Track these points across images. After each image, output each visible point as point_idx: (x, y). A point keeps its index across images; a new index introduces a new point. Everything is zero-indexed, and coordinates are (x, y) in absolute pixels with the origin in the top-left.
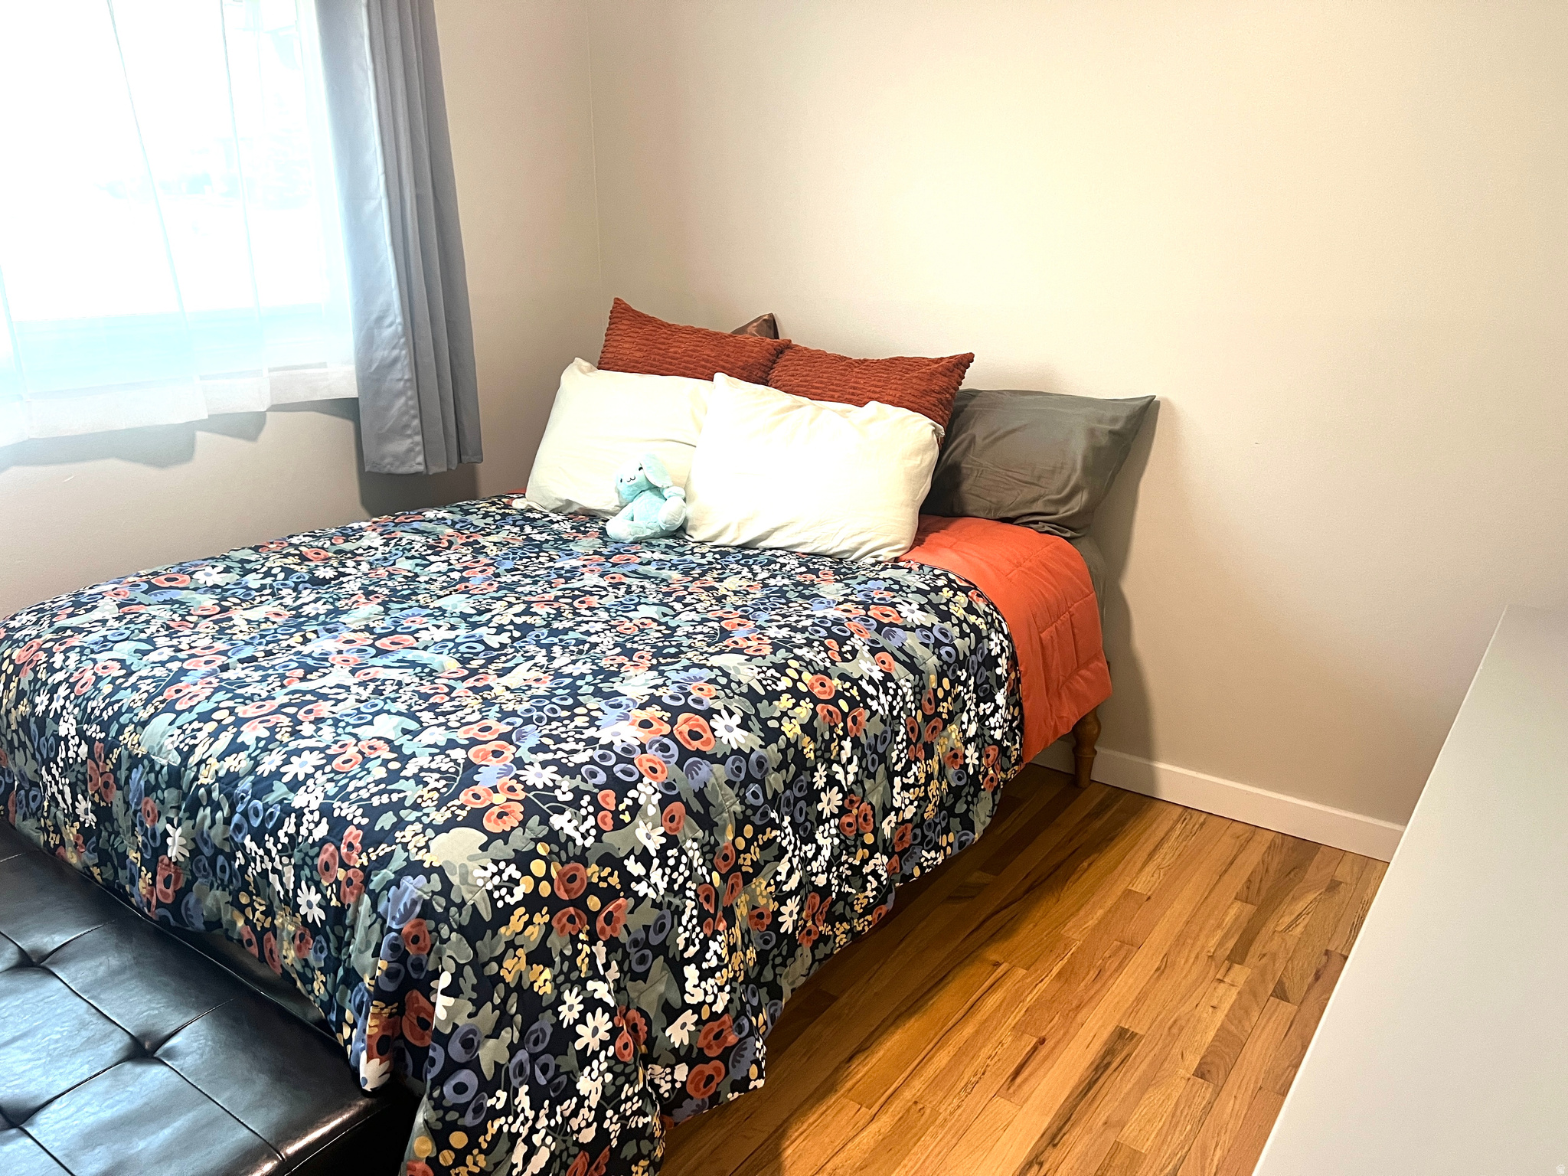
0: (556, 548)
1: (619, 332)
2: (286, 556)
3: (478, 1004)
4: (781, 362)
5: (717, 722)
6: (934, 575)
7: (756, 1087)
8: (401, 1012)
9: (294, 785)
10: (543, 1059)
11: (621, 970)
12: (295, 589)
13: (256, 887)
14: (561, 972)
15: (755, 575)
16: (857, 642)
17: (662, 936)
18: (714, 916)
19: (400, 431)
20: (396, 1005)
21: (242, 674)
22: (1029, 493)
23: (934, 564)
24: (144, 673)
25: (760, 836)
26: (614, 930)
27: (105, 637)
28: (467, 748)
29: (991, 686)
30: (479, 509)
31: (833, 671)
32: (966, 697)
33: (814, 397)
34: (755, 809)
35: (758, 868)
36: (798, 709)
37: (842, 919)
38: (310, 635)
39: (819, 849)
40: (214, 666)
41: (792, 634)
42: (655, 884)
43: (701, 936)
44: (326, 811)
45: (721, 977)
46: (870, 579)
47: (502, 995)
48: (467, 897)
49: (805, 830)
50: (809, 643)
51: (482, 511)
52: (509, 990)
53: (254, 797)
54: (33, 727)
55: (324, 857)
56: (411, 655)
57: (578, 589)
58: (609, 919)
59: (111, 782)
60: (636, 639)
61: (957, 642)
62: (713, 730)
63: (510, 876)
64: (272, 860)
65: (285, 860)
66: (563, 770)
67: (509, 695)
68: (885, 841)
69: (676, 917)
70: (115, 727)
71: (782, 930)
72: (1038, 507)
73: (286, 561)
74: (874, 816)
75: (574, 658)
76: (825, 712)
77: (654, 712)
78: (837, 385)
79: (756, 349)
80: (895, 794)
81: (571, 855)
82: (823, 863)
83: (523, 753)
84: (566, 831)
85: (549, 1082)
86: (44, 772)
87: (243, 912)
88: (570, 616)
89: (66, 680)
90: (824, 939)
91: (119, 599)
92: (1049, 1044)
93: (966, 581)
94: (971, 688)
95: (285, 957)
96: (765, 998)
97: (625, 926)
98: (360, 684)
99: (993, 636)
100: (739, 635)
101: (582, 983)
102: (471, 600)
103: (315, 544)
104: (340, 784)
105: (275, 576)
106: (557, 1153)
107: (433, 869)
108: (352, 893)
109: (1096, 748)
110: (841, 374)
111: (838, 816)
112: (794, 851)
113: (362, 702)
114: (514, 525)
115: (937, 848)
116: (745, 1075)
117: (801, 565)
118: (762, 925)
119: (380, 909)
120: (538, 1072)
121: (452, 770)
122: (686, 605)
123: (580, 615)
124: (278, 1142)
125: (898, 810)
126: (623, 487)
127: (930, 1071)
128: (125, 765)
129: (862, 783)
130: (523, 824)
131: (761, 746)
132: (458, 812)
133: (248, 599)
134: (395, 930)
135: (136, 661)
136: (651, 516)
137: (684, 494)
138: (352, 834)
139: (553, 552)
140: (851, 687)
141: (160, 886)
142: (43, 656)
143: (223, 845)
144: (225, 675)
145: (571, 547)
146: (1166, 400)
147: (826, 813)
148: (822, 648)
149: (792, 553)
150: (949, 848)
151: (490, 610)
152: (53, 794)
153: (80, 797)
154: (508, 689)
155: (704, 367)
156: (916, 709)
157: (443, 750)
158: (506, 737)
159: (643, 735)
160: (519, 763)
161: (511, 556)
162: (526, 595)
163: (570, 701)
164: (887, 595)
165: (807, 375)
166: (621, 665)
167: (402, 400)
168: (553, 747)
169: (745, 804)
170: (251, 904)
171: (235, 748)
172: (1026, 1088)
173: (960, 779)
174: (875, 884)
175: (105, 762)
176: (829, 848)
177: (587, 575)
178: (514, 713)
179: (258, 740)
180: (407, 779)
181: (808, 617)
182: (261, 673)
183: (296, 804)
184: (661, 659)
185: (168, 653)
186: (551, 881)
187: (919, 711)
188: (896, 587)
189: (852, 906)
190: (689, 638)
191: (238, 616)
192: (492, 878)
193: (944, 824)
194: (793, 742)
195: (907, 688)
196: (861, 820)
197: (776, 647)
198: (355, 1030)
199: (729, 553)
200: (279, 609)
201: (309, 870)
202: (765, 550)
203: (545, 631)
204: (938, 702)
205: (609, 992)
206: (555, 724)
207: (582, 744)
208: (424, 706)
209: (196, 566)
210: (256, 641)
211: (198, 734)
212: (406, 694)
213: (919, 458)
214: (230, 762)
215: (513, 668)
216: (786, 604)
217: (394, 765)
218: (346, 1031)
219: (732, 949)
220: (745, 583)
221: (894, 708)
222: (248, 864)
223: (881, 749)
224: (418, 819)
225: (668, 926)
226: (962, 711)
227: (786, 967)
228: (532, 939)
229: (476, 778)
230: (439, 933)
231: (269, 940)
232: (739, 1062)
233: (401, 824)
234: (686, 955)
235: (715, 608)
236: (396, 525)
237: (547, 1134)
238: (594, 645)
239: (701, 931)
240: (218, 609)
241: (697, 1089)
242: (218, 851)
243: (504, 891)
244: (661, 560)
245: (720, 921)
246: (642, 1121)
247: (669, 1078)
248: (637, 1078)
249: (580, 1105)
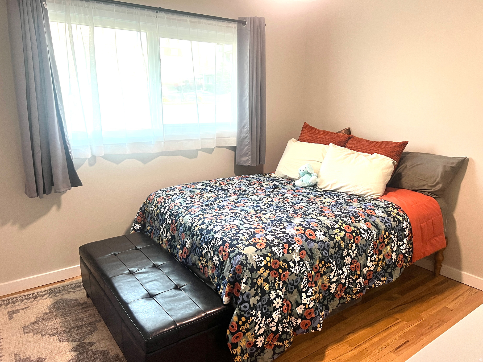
0: (281, 187)
1: (305, 131)
2: (216, 183)
3: (251, 288)
4: (350, 141)
5: (317, 233)
6: (388, 203)
7: (319, 330)
8: (233, 287)
9: (215, 233)
10: (265, 306)
11: (286, 289)
12: (218, 191)
13: (204, 256)
14: (271, 286)
15: (334, 198)
16: (360, 218)
17: (297, 284)
18: (311, 282)
19: (245, 155)
20: (233, 285)
21: (205, 208)
22: (423, 183)
23: (388, 200)
24: (185, 205)
25: (326, 265)
26: (285, 279)
27: (177, 197)
28: (254, 229)
29: (402, 237)
30: (263, 176)
31: (352, 225)
32: (394, 239)
33: (358, 151)
34: (325, 257)
35: (325, 273)
36: (340, 233)
37: (349, 293)
38: (221, 201)
39: (343, 272)
40: (200, 205)
41: (342, 214)
42: (297, 270)
43: (308, 286)
44: (222, 239)
45: (312, 298)
46: (368, 203)
47: (257, 287)
48: (251, 262)
49: (340, 266)
50: (346, 217)
51: (263, 177)
52: (258, 287)
53: (206, 234)
54: (160, 216)
55: (220, 249)
56: (243, 208)
57: (285, 197)
58: (284, 276)
59: (175, 229)
60: (298, 210)
61: (392, 223)
62: (316, 235)
63: (261, 259)
64: (209, 249)
65: (212, 249)
66: (276, 237)
67: (265, 219)
68: (364, 275)
69: (301, 279)
70: (178, 217)
71: (331, 292)
72: (425, 187)
73: (216, 184)
74: (361, 267)
75: (282, 213)
76: (348, 235)
77: (300, 227)
78: (365, 148)
79: (343, 137)
80: (368, 262)
81: (276, 258)
82: (344, 276)
83: (267, 232)
84: (275, 252)
85: (266, 312)
86: (161, 226)
87: (201, 262)
88: (282, 203)
89: (168, 206)
90: (342, 298)
91: (180, 189)
92: (409, 343)
93: (398, 206)
94: (396, 236)
95: (209, 273)
96: (324, 309)
97: (288, 279)
98: (231, 213)
99: (404, 222)
100: (326, 212)
101: (276, 290)
102: (258, 197)
103: (223, 181)
104: (225, 233)
105: (214, 187)
106: (266, 331)
107: (244, 254)
108: (226, 258)
109: (442, 264)
110: (367, 145)
111: (350, 265)
112: (336, 271)
113: (231, 217)
114: (271, 180)
115: (381, 281)
116: (316, 326)
117: (348, 197)
118: (325, 288)
119: (231, 262)
120: (263, 309)
121: (250, 233)
122: (313, 204)
123: (285, 203)
124: (205, 310)
125: (368, 267)
126: (300, 172)
127: (372, 342)
128: (179, 225)
129: (358, 257)
130: (265, 248)
131: (328, 241)
132: (251, 243)
133: (207, 192)
134: (234, 267)
135: (183, 203)
136: (307, 180)
137: (317, 176)
138: (227, 244)
139: (280, 188)
140: (357, 230)
141: (183, 254)
142: (163, 200)
143: (198, 245)
144: (202, 208)
145: (285, 187)
146: (471, 159)
147: (346, 263)
148: (350, 219)
149: (346, 194)
150: (384, 282)
151: (263, 200)
152: (162, 231)
153: (168, 232)
154: (265, 218)
155: (327, 141)
156: (377, 239)
157: (249, 229)
158: (263, 228)
159: (297, 232)
160: (266, 234)
161: (269, 188)
162: (272, 197)
163: (280, 222)
164: (372, 208)
165: (357, 145)
166: (293, 216)
167: (247, 147)
168: (274, 232)
169: (323, 255)
170: (203, 260)
171: (203, 223)
172: (401, 352)
173: (389, 262)
174: (360, 286)
175: (175, 224)
176: (346, 273)
177: (288, 194)
178: (266, 223)
179: (208, 222)
180: (240, 234)
181: (347, 210)
182: (210, 208)
183: (215, 237)
184: (304, 216)
185: (190, 202)
186: (271, 263)
187: (378, 240)
188: (376, 205)
189: (352, 291)
190: (312, 212)
191: (205, 195)
192: (257, 259)
193: (383, 274)
194: (338, 241)
195: (374, 233)
196: (357, 267)
197: (336, 216)
198: (223, 290)
199: (328, 192)
200: (214, 195)
201: (216, 252)
202: (339, 192)
203: (276, 206)
204: (384, 239)
205: (282, 294)
206: (275, 227)
207: (281, 232)
208: (245, 219)
209: (196, 184)
210: (209, 201)
211: (195, 220)
212: (241, 216)
213: (387, 170)
214: (202, 226)
215: (267, 214)
216: (342, 207)
217: (237, 231)
218: (221, 290)
219: (316, 292)
220: (331, 200)
221: (370, 238)
222: (203, 250)
223: (364, 248)
224: (242, 243)
225: (299, 281)
226: (392, 243)
227: (331, 302)
228: (265, 276)
229: (256, 236)
230: (244, 269)
231: (206, 268)
232: (315, 322)
233: (238, 243)
234: (303, 290)
235: (321, 205)
236: (242, 178)
237: (264, 325)
238: (288, 211)
239: (308, 285)
240: (201, 194)
241: (303, 326)
242: (197, 246)
243: (259, 263)
244: (308, 192)
245: (313, 284)
246: (288, 330)
247: (296, 321)
248: (287, 318)
249: (273, 320)
